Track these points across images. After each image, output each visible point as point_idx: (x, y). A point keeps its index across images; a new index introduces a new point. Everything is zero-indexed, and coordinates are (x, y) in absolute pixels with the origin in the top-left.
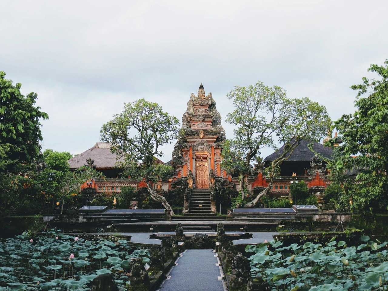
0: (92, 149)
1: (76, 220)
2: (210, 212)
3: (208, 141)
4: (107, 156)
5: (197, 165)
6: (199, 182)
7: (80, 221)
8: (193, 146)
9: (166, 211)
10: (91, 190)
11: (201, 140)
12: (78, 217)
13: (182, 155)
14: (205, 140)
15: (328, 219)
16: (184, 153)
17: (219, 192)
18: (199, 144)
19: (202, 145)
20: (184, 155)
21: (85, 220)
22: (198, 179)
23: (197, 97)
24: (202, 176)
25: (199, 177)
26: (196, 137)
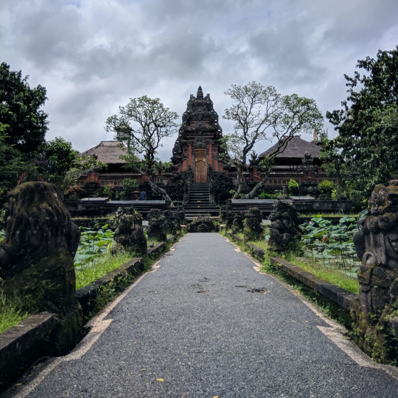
0: (97, 147)
1: (76, 208)
2: (208, 203)
3: (206, 138)
4: (111, 153)
5: (196, 160)
6: (198, 177)
7: (79, 209)
8: (193, 142)
9: (166, 202)
10: (95, 185)
11: (199, 137)
12: (77, 206)
13: (182, 151)
14: (204, 137)
15: (328, 207)
16: (183, 149)
17: (217, 186)
18: (198, 141)
19: (200, 142)
20: (184, 151)
21: (84, 209)
22: (196, 174)
23: (196, 97)
24: (201, 171)
25: (198, 172)
26: (195, 134)
